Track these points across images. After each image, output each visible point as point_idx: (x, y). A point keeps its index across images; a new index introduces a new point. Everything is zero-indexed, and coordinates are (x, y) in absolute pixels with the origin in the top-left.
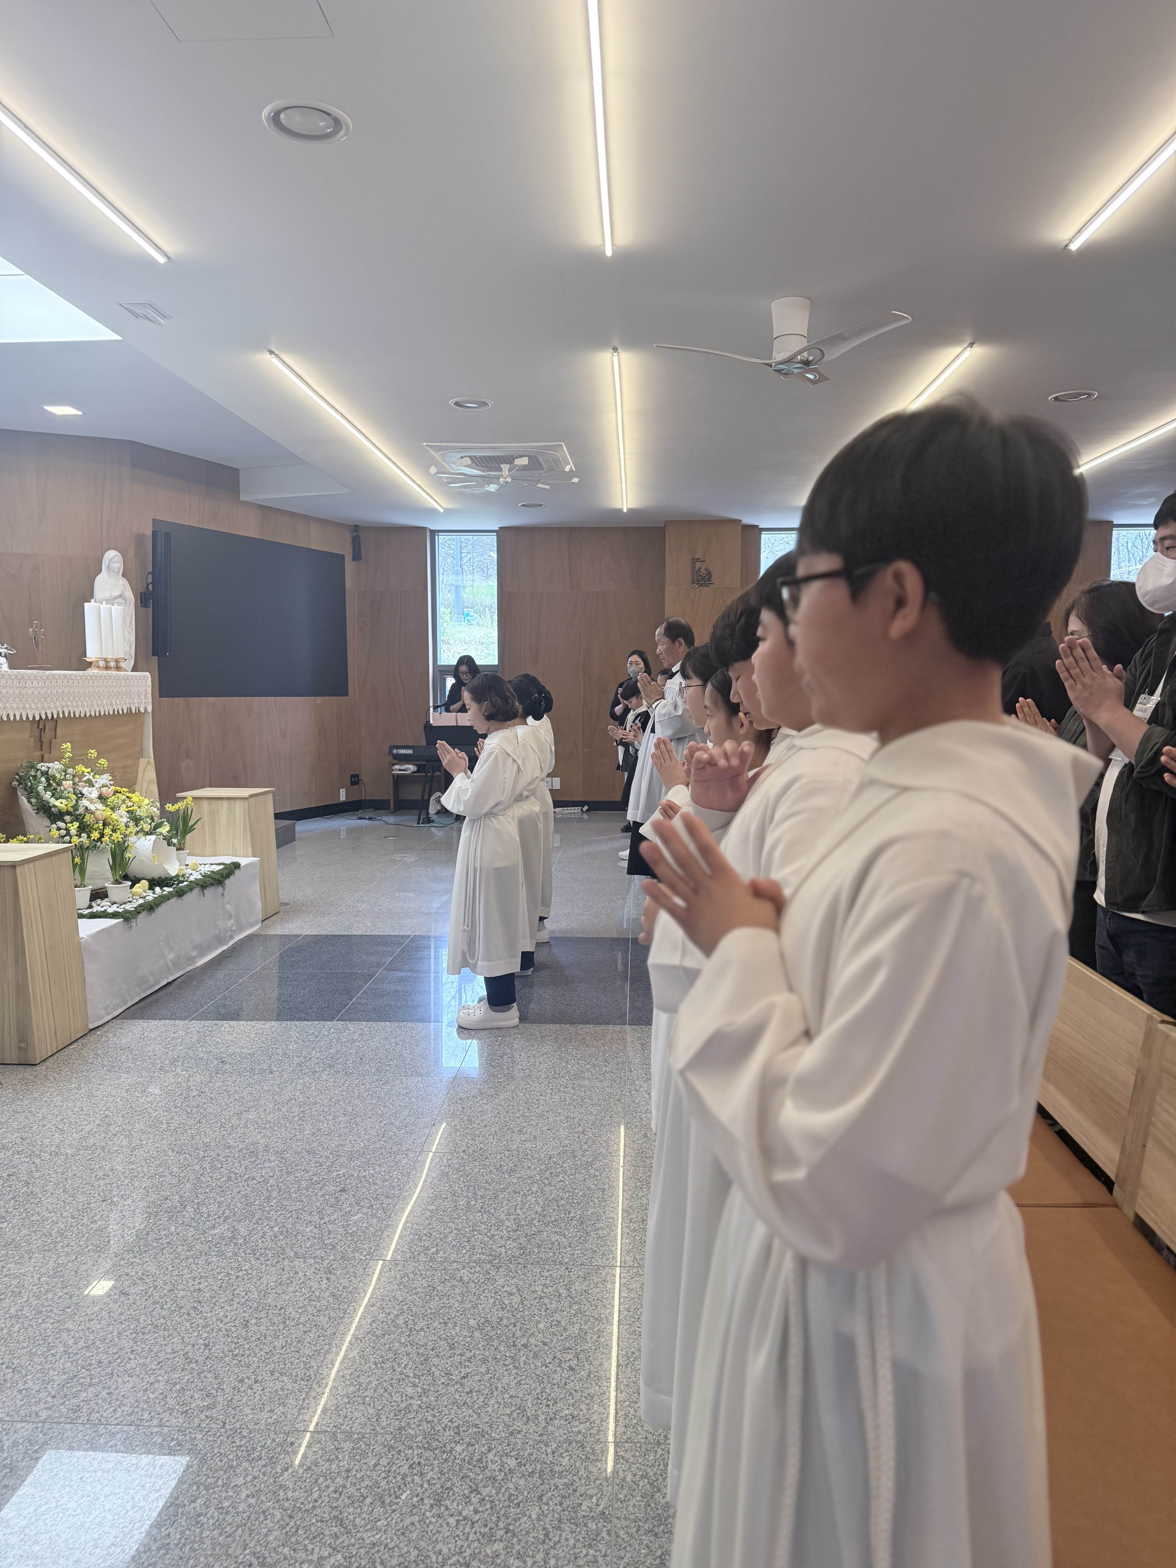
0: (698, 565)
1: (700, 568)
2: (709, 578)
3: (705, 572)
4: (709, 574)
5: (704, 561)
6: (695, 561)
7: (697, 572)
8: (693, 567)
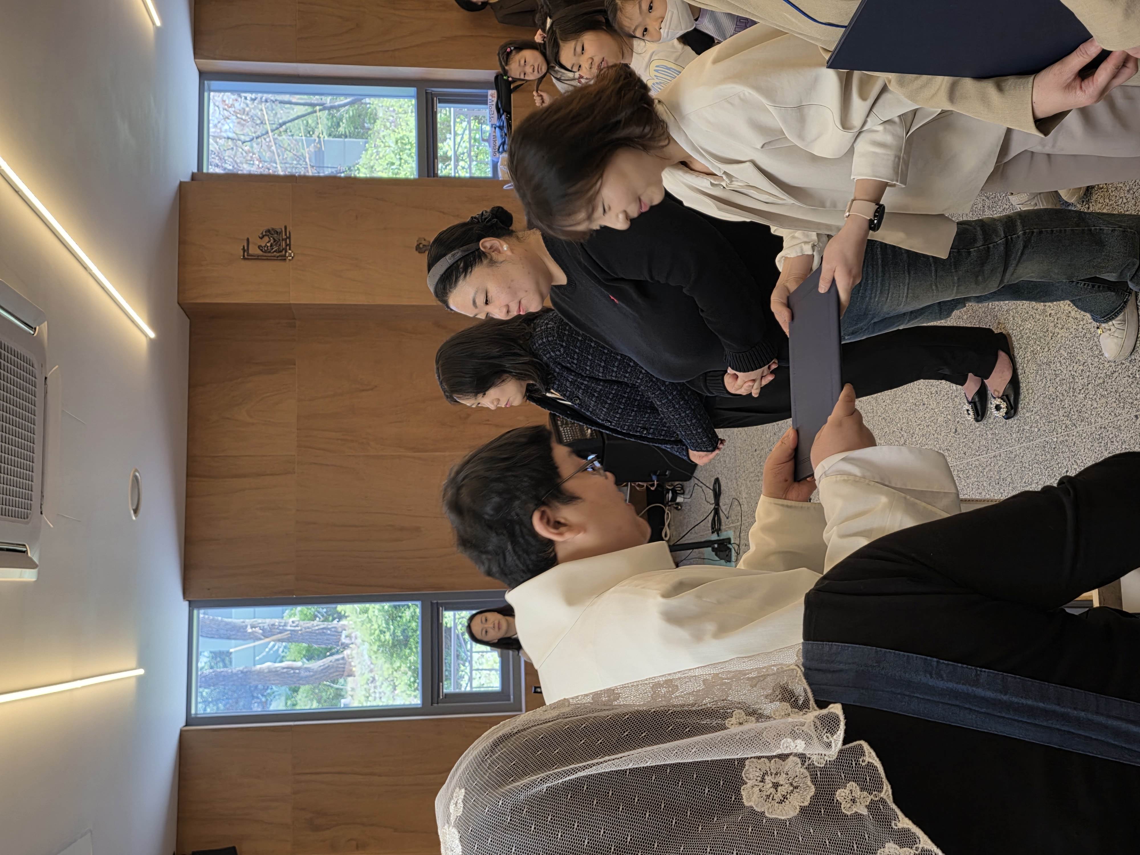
0: (254, 250)
1: (259, 247)
2: (277, 232)
3: (266, 239)
4: (269, 232)
5: (248, 240)
6: (247, 256)
7: (265, 252)
8: (257, 258)
